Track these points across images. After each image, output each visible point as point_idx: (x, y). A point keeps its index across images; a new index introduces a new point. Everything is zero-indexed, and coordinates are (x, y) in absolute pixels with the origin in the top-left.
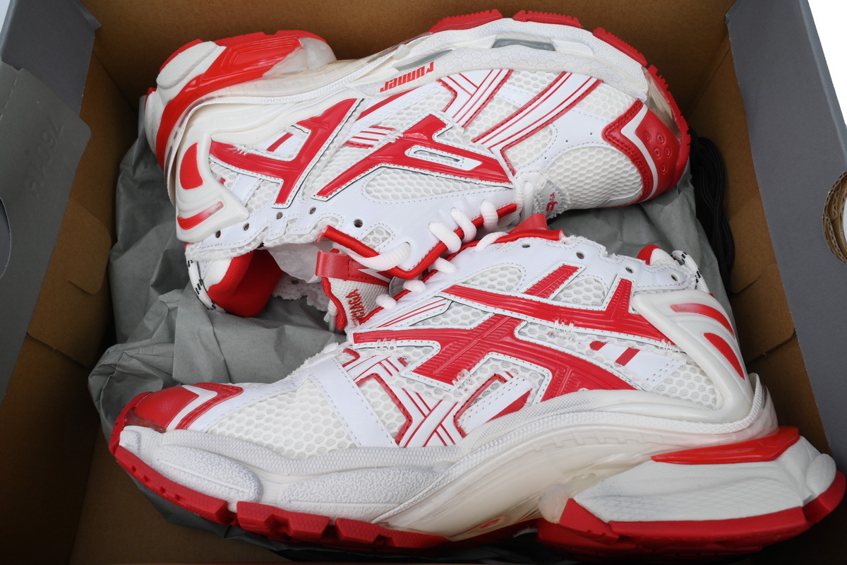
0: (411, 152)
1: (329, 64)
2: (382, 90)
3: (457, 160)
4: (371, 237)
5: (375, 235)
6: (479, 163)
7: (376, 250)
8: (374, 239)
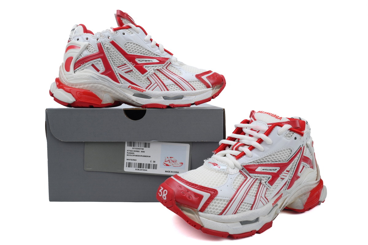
0: (278, 169)
1: (294, 202)
2: (282, 194)
3: (263, 170)
4: (292, 134)
5: (290, 135)
6: (256, 170)
7: (289, 131)
8: (290, 134)
